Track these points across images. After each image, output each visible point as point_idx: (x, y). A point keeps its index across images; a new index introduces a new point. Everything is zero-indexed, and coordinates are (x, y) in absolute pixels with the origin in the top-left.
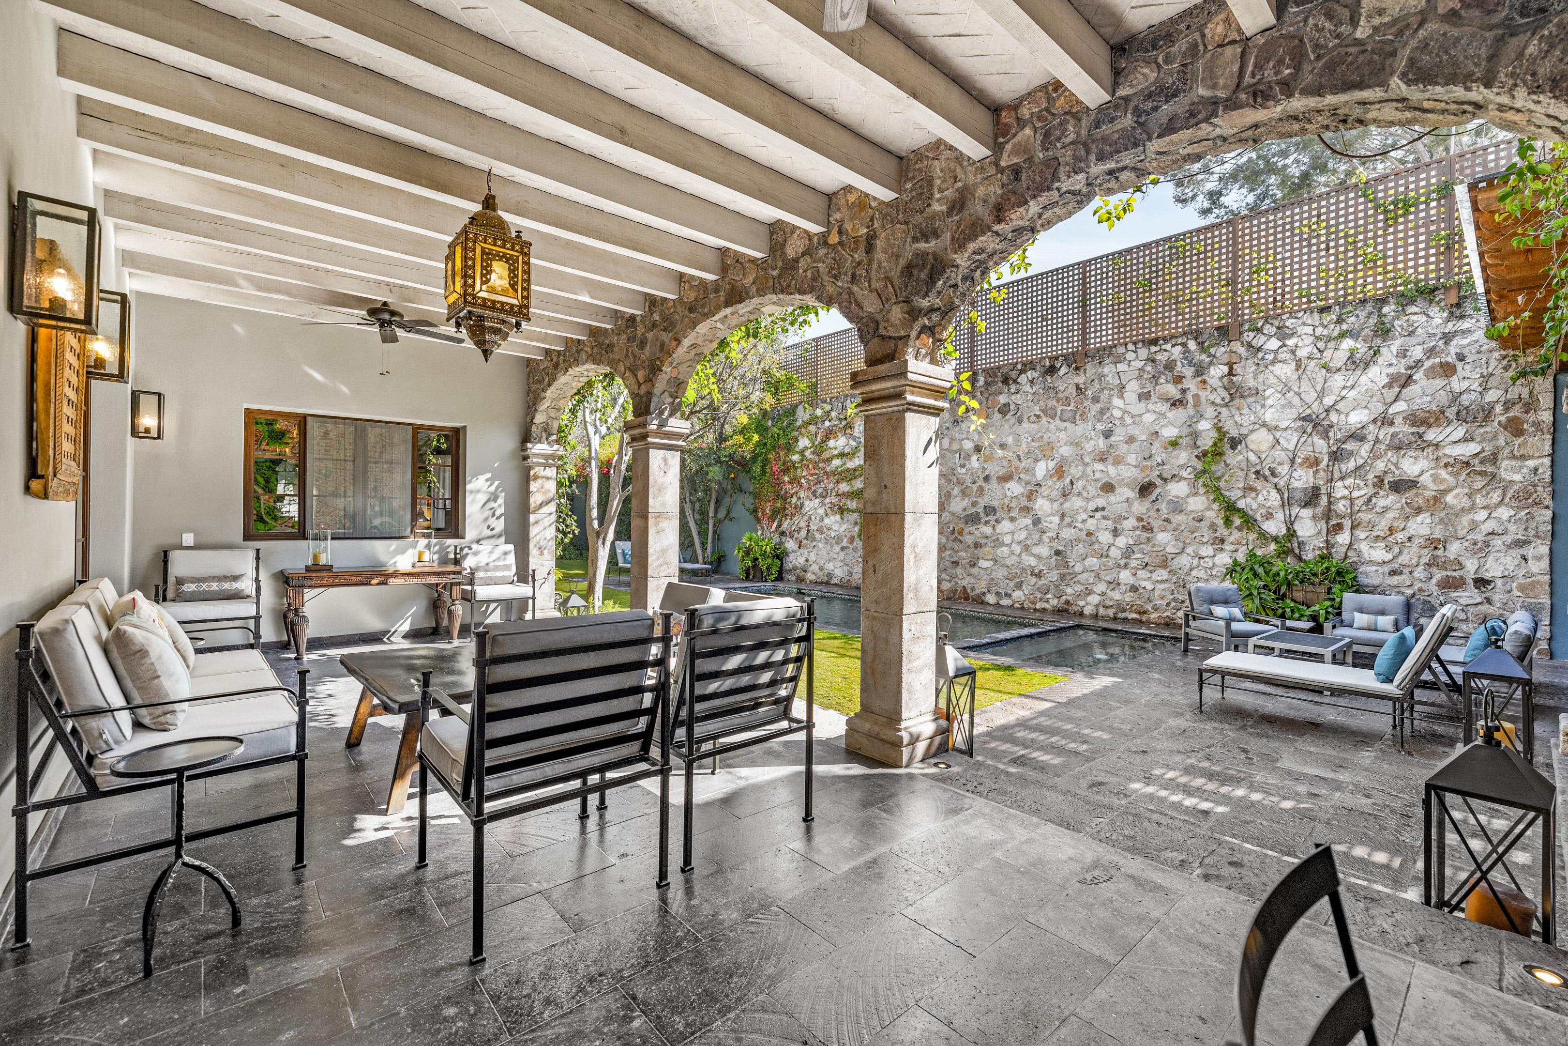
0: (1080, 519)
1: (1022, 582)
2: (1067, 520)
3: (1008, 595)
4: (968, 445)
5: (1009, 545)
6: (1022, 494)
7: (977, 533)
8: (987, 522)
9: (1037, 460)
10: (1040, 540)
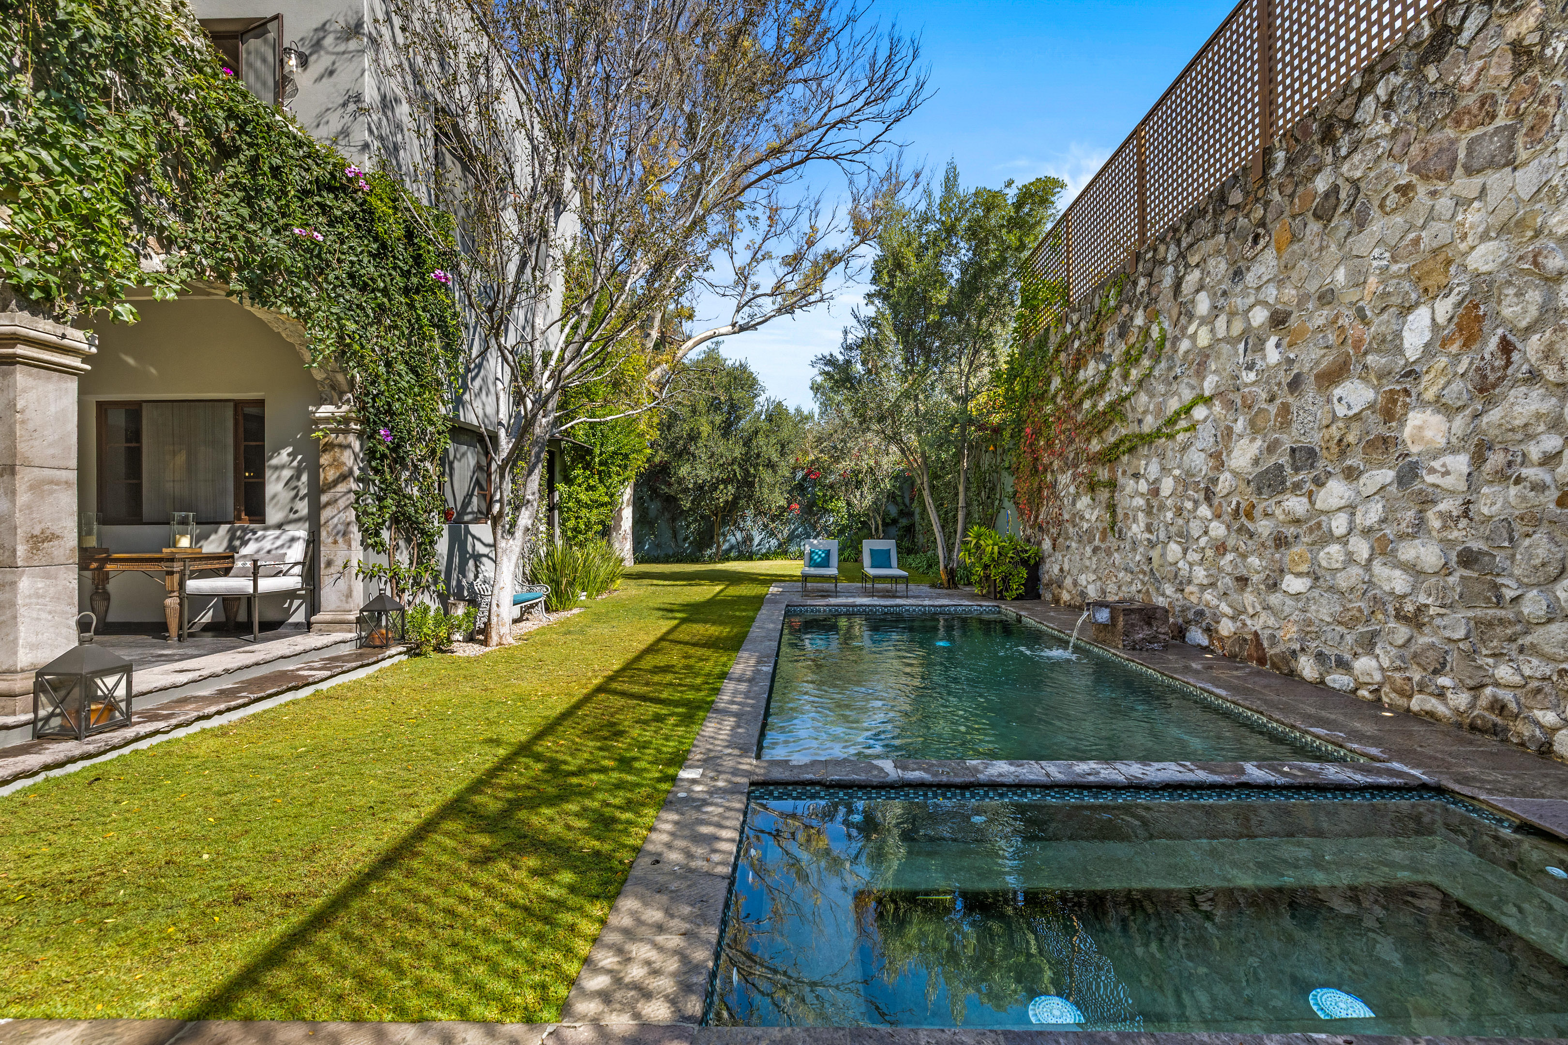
0: (1534, 452)
1: (1374, 634)
2: (1496, 459)
3: (1343, 665)
4: (1259, 316)
5: (1343, 540)
6: (1371, 406)
7: (1278, 512)
8: (1297, 486)
9: (1406, 310)
10: (1420, 526)
